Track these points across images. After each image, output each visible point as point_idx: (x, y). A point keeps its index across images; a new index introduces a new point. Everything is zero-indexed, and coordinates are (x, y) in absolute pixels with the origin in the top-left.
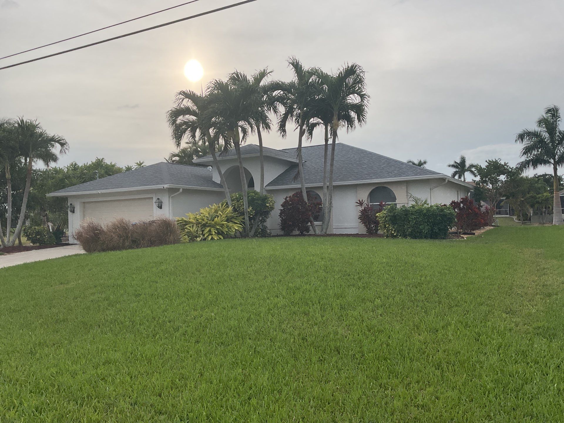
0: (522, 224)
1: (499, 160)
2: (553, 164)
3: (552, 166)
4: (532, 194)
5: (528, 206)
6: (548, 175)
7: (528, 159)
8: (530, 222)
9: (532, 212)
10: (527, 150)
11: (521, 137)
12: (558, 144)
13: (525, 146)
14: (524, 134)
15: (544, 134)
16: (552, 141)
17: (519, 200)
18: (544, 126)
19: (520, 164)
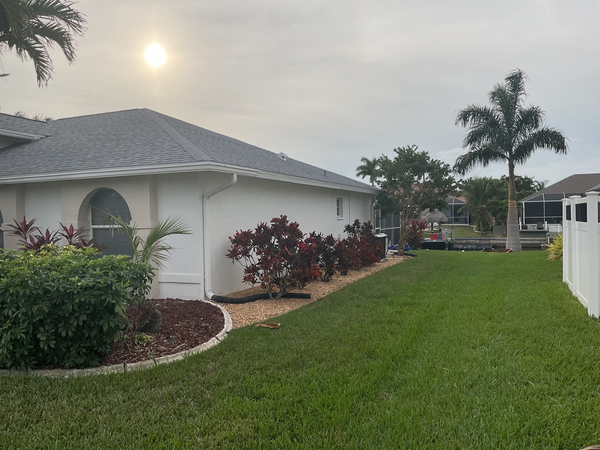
0: (482, 235)
1: (415, 148)
2: (507, 158)
3: (507, 162)
4: (494, 199)
5: (489, 215)
6: (517, 177)
7: (473, 151)
8: (492, 233)
9: (494, 221)
10: (473, 138)
11: (465, 116)
12: (518, 130)
13: (471, 130)
14: (469, 112)
15: (498, 113)
16: (509, 125)
17: (479, 207)
18: (498, 101)
19: (461, 159)
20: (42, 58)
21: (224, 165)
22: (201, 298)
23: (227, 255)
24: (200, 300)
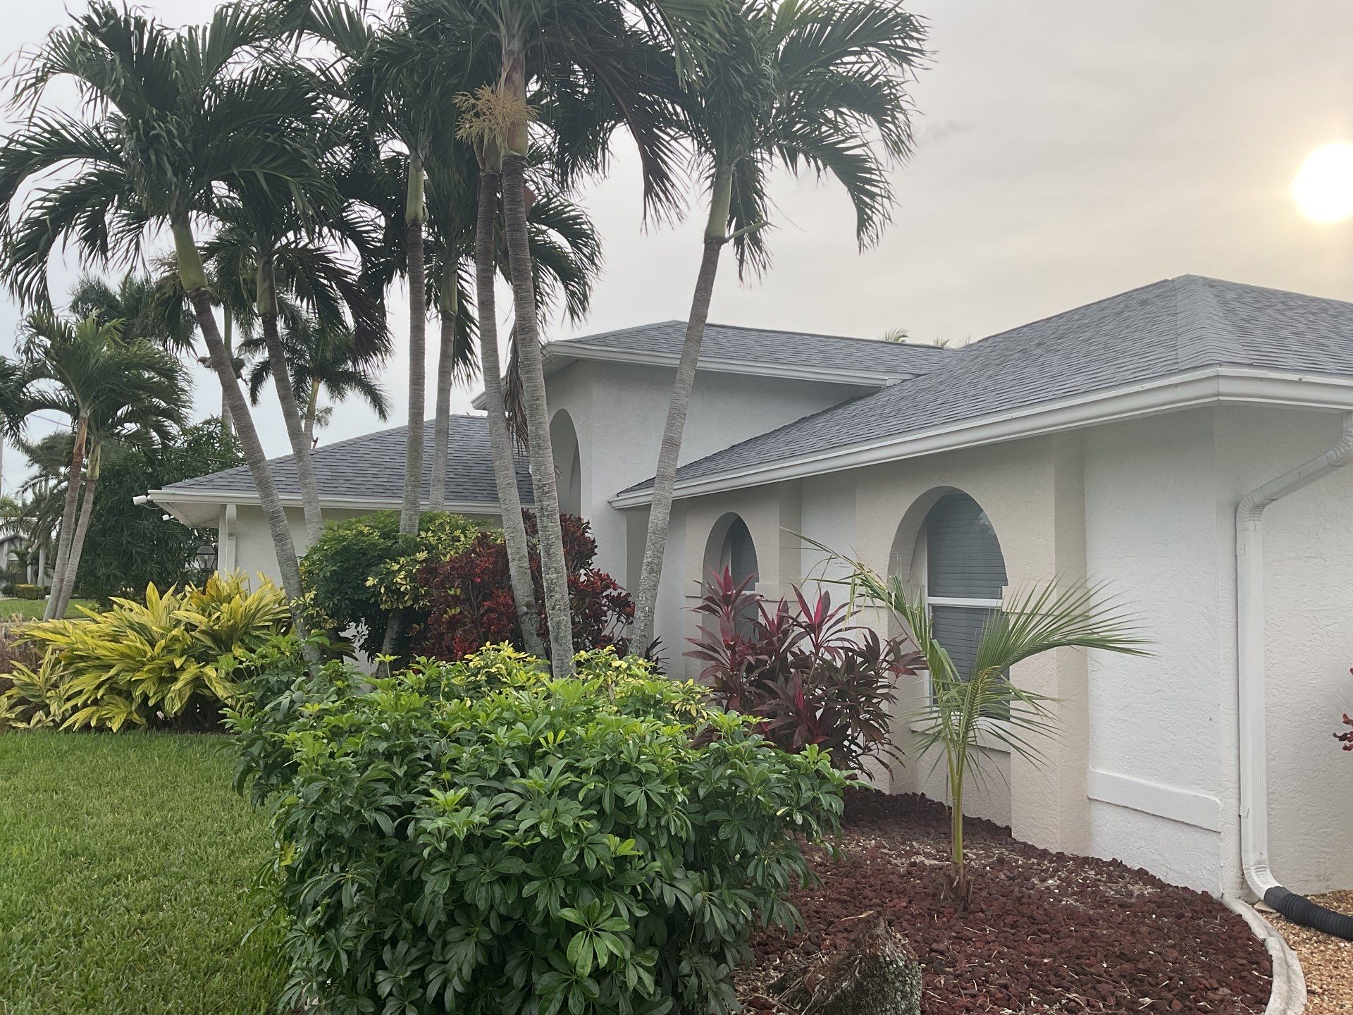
20: (868, 176)
21: (1295, 377)
22: (1223, 888)
23: (1343, 738)
24: (1215, 895)
